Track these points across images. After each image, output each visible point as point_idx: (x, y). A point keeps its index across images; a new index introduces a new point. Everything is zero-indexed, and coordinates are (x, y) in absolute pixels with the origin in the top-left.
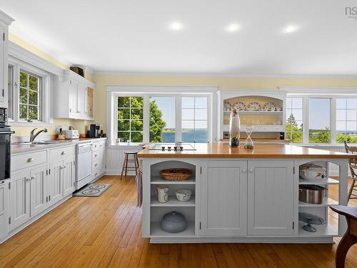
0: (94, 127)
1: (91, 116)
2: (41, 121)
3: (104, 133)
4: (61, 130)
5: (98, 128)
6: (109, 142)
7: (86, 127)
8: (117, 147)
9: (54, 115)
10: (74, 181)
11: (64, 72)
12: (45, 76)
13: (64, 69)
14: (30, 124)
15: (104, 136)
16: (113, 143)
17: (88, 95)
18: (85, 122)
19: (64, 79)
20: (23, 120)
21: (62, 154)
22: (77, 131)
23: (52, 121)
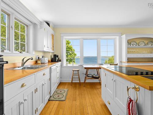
0: (55, 56)
1: (53, 50)
2: (28, 52)
3: (60, 59)
4: (39, 58)
5: (58, 56)
6: (63, 64)
7: (51, 56)
8: (67, 67)
9: (35, 49)
10: (49, 91)
11: (41, 23)
12: (30, 25)
13: (41, 21)
14: (21, 54)
15: (60, 61)
16: (65, 65)
17: (52, 38)
18: (51, 53)
19: (41, 28)
20: (17, 52)
21: (44, 75)
22: (47, 58)
23: (34, 53)
